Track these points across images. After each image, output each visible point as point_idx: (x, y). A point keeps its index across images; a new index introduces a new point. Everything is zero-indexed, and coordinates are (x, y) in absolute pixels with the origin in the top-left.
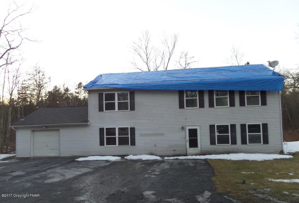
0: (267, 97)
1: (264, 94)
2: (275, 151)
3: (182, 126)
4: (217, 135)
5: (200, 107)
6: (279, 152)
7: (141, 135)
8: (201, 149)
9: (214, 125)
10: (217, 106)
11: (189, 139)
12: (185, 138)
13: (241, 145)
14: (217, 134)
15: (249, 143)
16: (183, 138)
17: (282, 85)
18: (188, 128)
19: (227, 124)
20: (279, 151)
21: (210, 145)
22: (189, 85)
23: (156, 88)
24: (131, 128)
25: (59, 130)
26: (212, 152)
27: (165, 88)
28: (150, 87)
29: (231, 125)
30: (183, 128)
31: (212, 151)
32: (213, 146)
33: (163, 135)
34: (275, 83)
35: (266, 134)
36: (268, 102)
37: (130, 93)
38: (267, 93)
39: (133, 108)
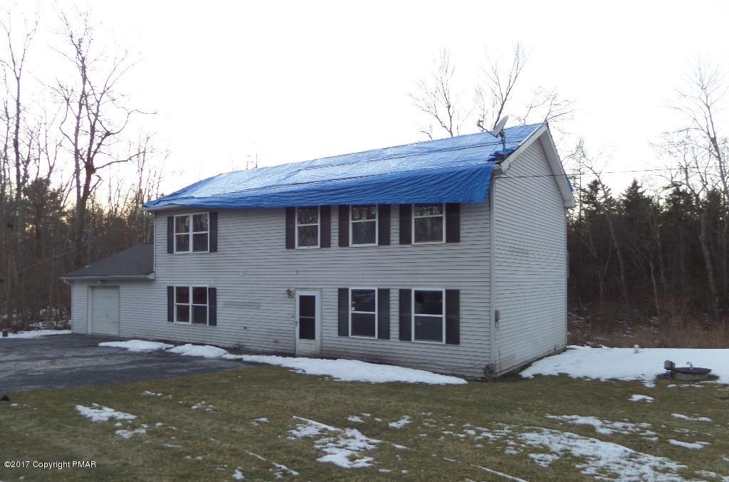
0: (462, 219)
1: (454, 210)
2: (472, 366)
3: (286, 289)
4: (353, 314)
5: (322, 246)
6: (482, 368)
7: (228, 304)
8: (322, 343)
9: (347, 290)
10: (354, 242)
11: (301, 320)
12: (294, 317)
13: (398, 340)
14: (351, 310)
15: (416, 338)
16: (291, 316)
17: (485, 186)
18: (299, 293)
19: (373, 288)
20: (484, 367)
21: (337, 335)
22: (296, 194)
23: (243, 204)
24: (210, 289)
25: (118, 287)
26: (341, 352)
27: (255, 203)
28: (233, 203)
29: (379, 290)
30: (290, 294)
31: (342, 350)
32: (344, 339)
33: (258, 306)
34: (470, 180)
35: (454, 317)
36: (463, 233)
37: (211, 214)
38: (461, 210)
39: (214, 249)
